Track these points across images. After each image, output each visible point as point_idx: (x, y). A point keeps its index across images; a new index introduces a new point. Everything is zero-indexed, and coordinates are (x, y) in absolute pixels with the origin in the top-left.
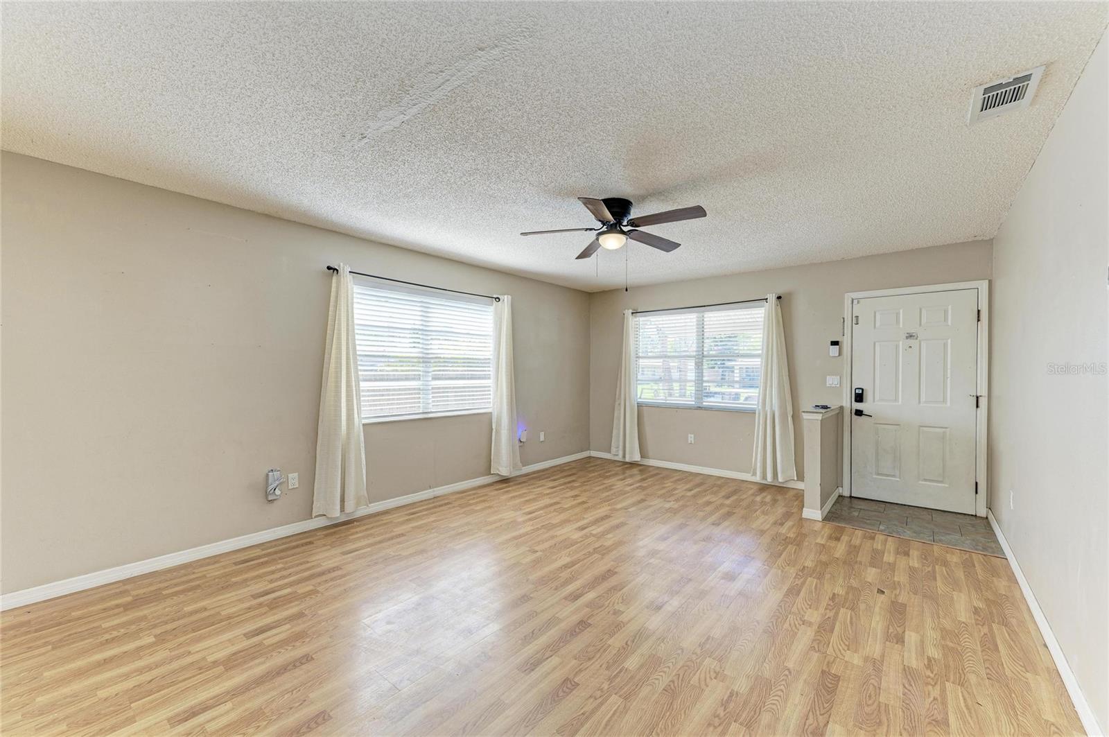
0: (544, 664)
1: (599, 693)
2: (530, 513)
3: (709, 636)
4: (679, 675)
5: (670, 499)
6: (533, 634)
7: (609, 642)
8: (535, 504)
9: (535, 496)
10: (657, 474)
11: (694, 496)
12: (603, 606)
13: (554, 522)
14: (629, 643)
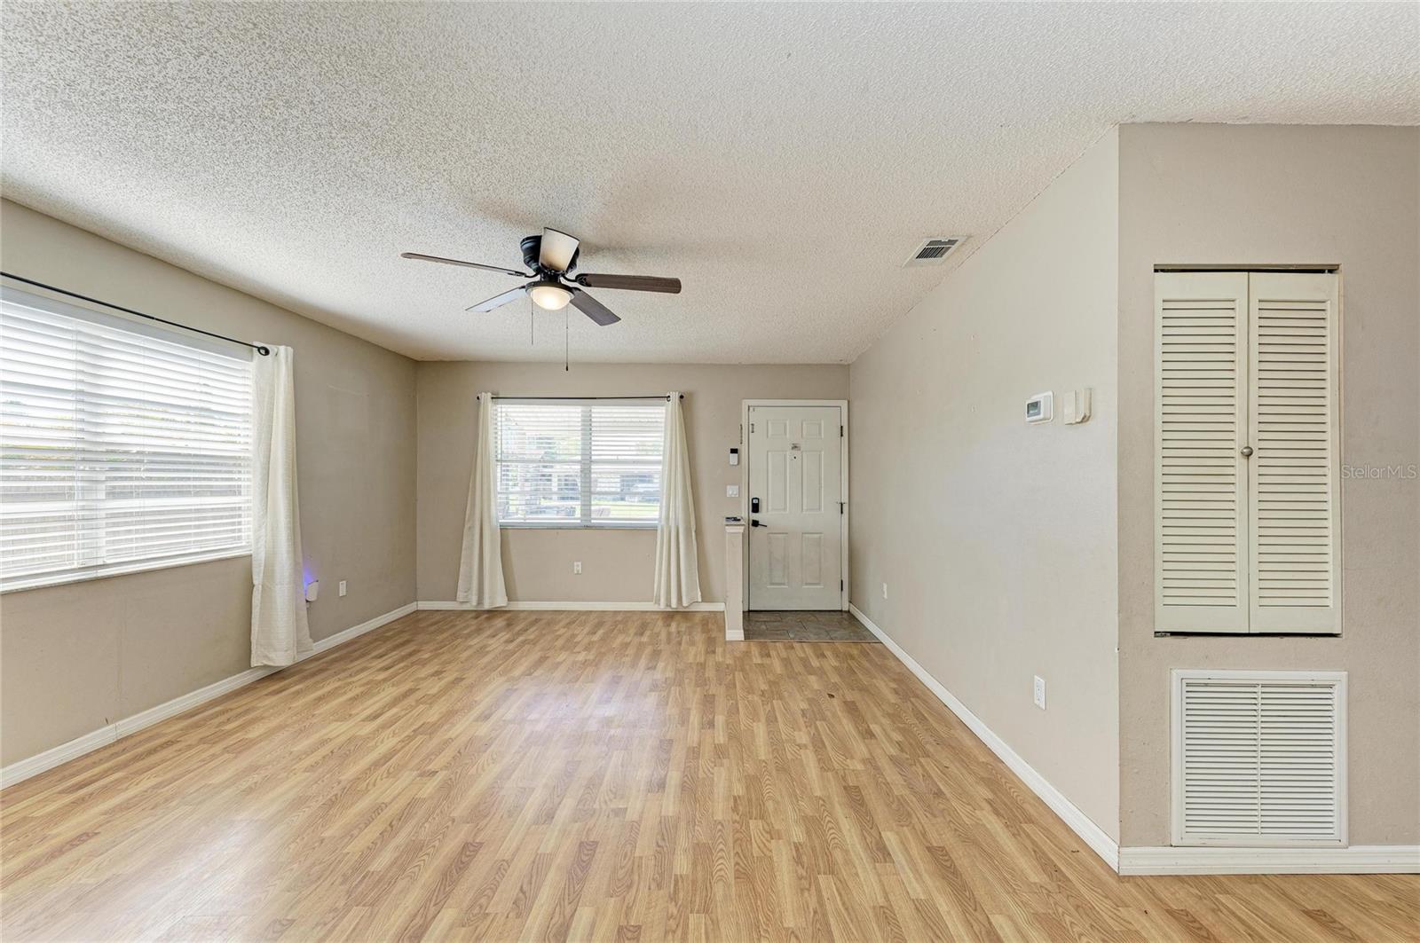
0: (573, 925)
1: (672, 923)
2: (375, 717)
3: (735, 797)
4: (737, 853)
5: (577, 650)
6: (524, 893)
7: (637, 855)
8: (371, 701)
9: (362, 689)
10: (536, 621)
11: (603, 639)
12: (594, 812)
13: (433, 719)
14: (660, 843)
